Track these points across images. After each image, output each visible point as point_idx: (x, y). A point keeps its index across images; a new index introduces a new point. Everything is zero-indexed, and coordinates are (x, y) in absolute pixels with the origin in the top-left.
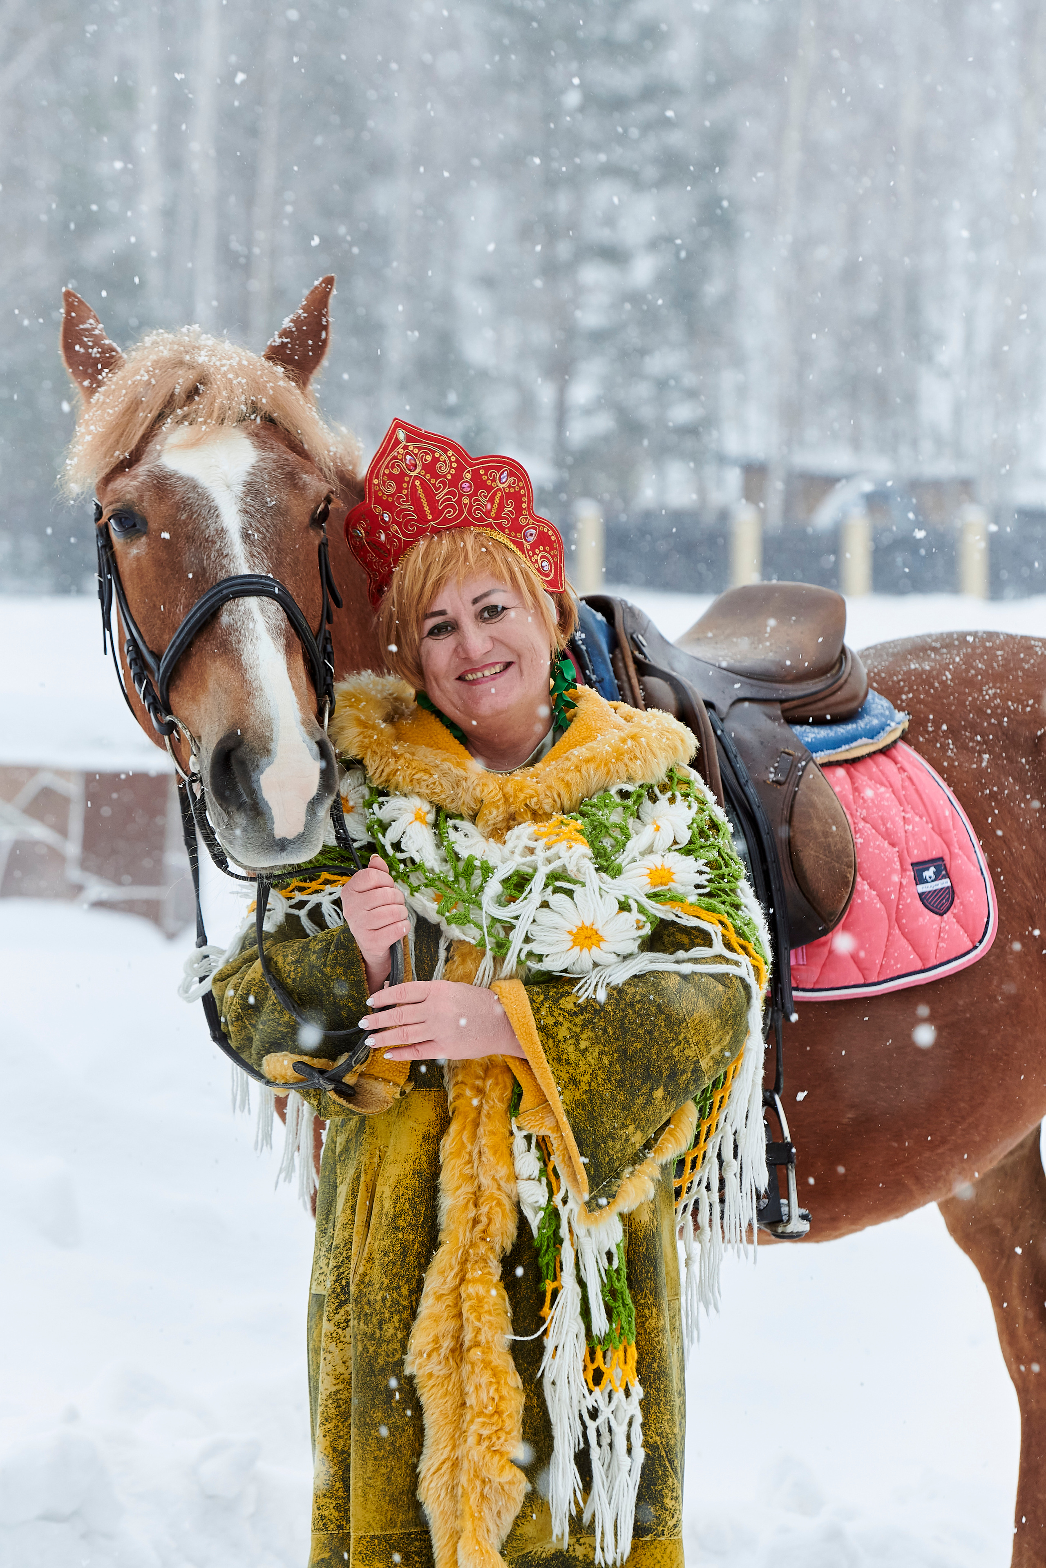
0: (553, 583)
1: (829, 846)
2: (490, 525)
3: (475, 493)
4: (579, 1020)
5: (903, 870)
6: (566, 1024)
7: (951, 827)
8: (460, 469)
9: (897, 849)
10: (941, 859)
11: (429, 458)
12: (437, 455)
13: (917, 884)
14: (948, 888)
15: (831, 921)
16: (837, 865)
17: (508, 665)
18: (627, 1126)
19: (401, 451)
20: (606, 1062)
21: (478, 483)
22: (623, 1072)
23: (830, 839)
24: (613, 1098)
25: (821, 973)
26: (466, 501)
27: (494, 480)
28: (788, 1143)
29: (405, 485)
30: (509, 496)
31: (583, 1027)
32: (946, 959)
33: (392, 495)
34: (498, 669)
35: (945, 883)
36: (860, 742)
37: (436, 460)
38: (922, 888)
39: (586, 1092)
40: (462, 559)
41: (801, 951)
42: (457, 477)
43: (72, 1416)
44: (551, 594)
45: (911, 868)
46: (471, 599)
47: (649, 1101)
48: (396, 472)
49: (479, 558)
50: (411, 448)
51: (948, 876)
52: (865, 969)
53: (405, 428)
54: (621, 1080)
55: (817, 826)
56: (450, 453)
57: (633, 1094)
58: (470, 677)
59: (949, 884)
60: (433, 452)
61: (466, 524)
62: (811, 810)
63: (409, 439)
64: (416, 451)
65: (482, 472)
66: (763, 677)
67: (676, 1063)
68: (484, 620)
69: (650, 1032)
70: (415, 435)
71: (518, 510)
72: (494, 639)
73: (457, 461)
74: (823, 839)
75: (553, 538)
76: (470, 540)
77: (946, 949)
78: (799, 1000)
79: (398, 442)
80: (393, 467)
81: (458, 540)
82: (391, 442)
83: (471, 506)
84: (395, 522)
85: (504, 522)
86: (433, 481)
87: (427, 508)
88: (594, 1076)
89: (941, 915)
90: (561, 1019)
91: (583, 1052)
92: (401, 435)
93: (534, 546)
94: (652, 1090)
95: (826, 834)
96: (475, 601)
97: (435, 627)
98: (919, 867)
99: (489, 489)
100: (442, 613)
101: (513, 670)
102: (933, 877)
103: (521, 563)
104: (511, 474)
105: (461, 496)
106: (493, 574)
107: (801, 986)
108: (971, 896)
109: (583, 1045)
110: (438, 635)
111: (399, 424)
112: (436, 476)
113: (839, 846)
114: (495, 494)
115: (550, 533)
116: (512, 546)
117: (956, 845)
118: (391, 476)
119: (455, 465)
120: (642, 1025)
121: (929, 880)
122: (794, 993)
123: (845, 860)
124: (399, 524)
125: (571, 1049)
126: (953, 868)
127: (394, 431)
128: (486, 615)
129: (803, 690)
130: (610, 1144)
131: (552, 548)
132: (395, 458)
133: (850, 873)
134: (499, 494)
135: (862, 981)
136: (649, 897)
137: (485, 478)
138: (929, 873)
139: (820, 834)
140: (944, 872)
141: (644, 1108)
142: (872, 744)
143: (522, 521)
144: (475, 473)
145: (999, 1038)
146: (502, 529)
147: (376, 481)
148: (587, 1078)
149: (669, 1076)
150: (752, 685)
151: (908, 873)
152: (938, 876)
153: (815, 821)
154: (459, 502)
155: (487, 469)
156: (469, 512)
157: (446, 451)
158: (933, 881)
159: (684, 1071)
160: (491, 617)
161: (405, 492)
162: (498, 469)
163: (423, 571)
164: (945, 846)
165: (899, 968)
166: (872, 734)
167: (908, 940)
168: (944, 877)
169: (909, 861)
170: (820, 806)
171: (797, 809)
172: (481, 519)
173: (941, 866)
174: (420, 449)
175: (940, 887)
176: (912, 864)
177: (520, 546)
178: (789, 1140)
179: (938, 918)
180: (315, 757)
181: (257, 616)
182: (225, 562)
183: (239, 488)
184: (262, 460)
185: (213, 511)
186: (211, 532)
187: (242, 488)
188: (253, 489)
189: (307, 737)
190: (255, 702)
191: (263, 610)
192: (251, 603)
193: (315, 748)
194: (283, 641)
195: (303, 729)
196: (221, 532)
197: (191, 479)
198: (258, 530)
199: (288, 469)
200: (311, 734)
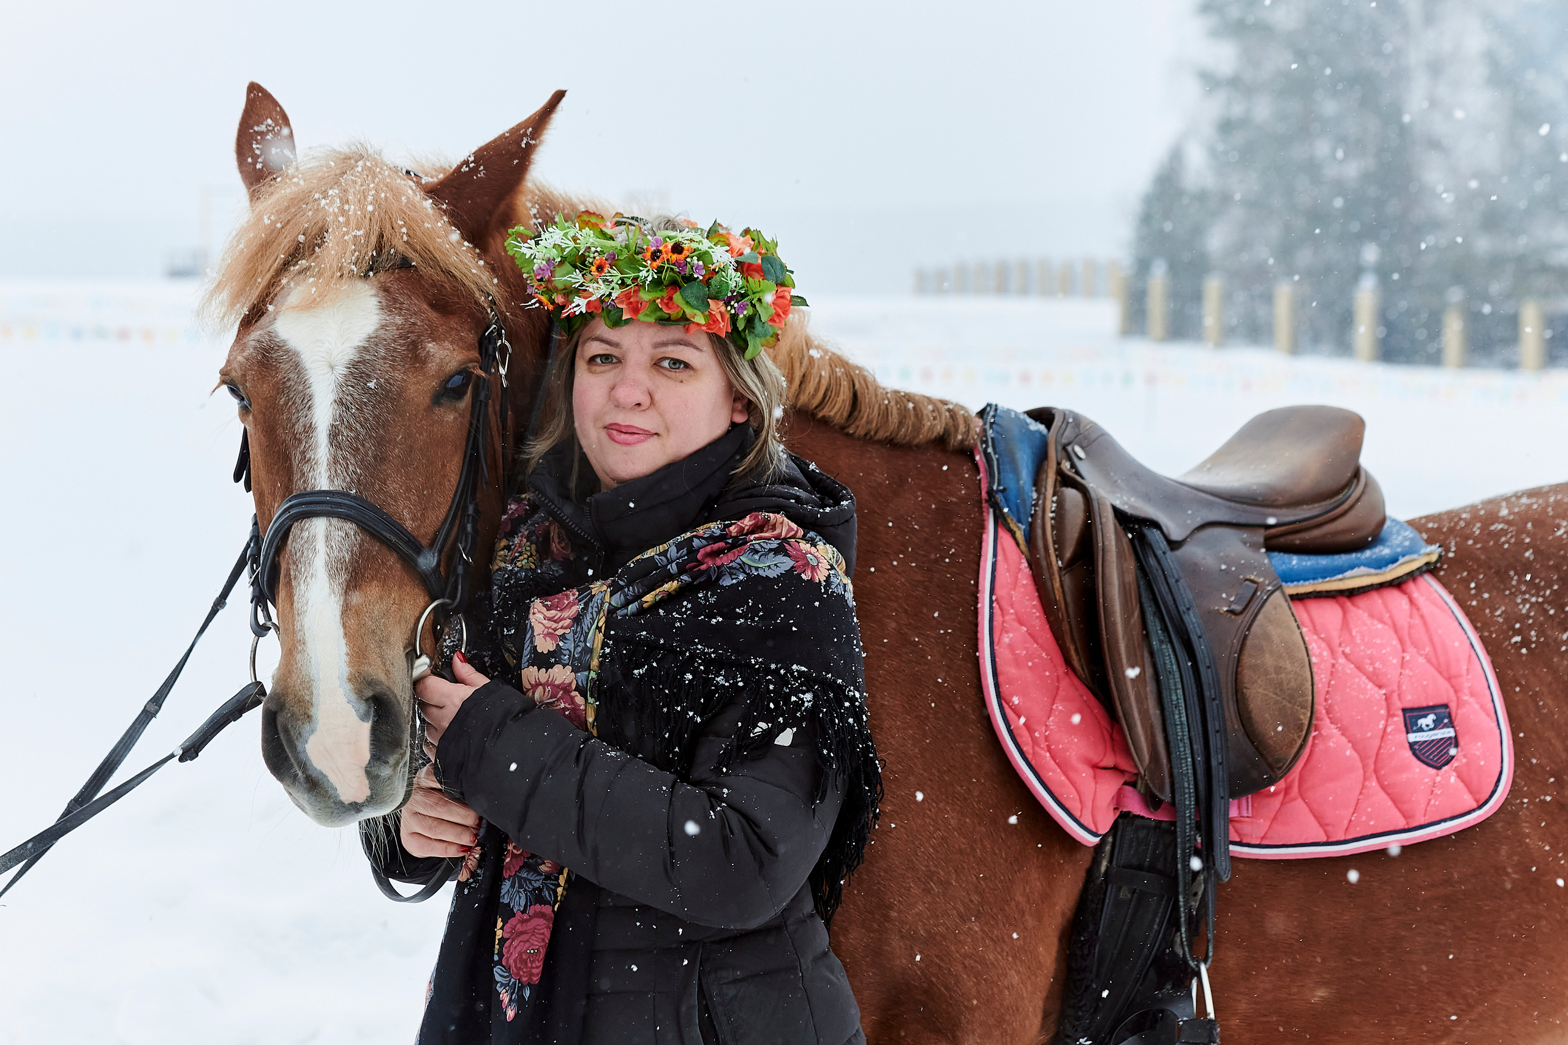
1: (1281, 684)
5: (1390, 715)
7: (1464, 672)
9: (1384, 691)
10: (1446, 706)
13: (1408, 733)
14: (1450, 738)
15: (1280, 768)
16: (1289, 705)
23: (1283, 676)
25: (1270, 827)
28: (1211, 1020)
32: (1438, 818)
35: (1449, 733)
36: (1356, 571)
38: (1413, 737)
41: (1247, 802)
45: (1400, 713)
51: (1451, 724)
52: (1327, 825)
55: (1269, 661)
59: (1452, 734)
62: (1264, 643)
66: (1248, 501)
74: (1273, 676)
77: (1439, 805)
78: (1236, 855)
89: (1439, 768)
95: (1279, 670)
98: (1411, 716)
102: (1432, 726)
107: (1245, 841)
108: (1478, 749)
113: (1293, 684)
117: (1466, 691)
121: (1425, 728)
122: (1232, 847)
123: (1300, 699)
126: (1459, 717)
129: (1294, 515)
133: (1305, 714)
135: (1324, 839)
138: (1429, 720)
139: (1272, 670)
140: (1446, 721)
142: (1377, 574)
145: (1513, 917)
150: (1230, 508)
151: (1396, 719)
152: (1438, 724)
153: (1267, 655)
158: (1431, 730)
164: (1452, 692)
165: (1374, 826)
166: (1380, 564)
167: (1388, 794)
168: (1446, 726)
169: (1398, 705)
170: (1276, 639)
171: (1249, 642)
173: (1444, 714)
175: (1439, 737)
176: (1404, 710)
178: (1212, 1016)
179: (1432, 771)
180: (364, 718)
181: (321, 545)
182: (306, 469)
183: (342, 370)
184: (383, 327)
185: (307, 401)
186: (299, 427)
187: (345, 371)
188: (358, 371)
189: (353, 697)
190: (299, 657)
191: (327, 538)
192: (319, 527)
193: (363, 707)
194: (344, 577)
195: (349, 686)
196: (309, 429)
197: (296, 354)
198: (350, 427)
199: (413, 337)
200: (359, 692)
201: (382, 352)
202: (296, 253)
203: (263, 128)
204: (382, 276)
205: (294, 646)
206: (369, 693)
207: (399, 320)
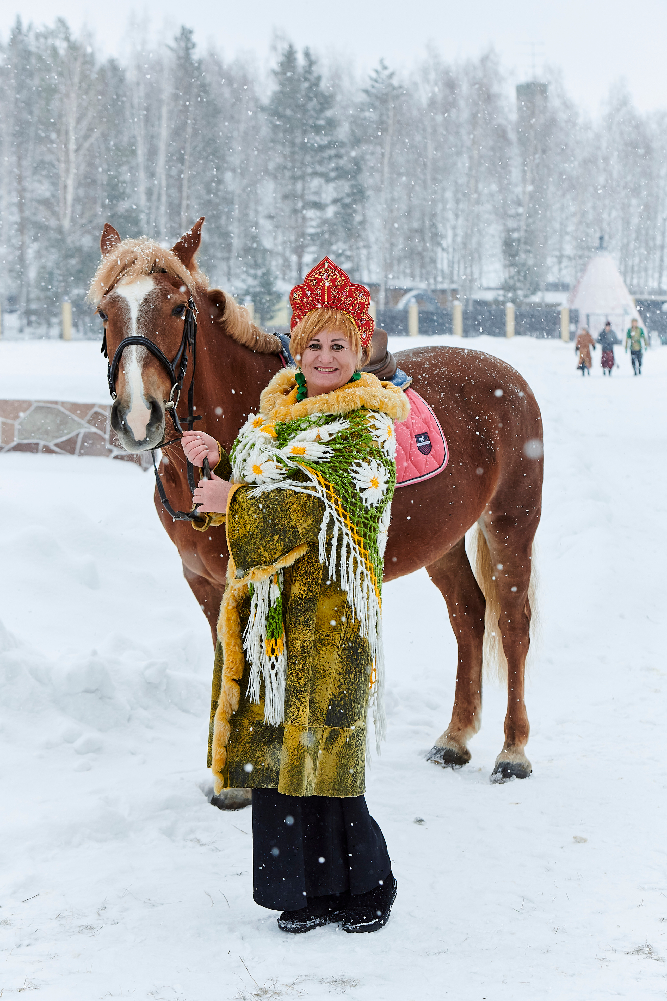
0: (365, 343)
2: (348, 312)
3: (347, 297)
4: (250, 502)
5: (412, 438)
6: (246, 503)
7: (430, 421)
8: (345, 286)
9: (410, 430)
10: (427, 433)
11: (334, 277)
12: (338, 277)
13: (418, 443)
14: (429, 444)
17: (337, 369)
18: (260, 549)
19: (324, 270)
20: (258, 521)
21: (350, 294)
22: (264, 526)
24: (257, 536)
26: (342, 299)
27: (356, 295)
29: (321, 284)
30: (360, 303)
31: (252, 505)
32: (429, 472)
33: (315, 286)
34: (332, 370)
37: (336, 279)
38: (419, 445)
39: (248, 531)
40: (333, 322)
42: (342, 289)
43: (95, 653)
44: (363, 346)
45: (415, 437)
46: (331, 339)
47: (272, 540)
48: (319, 277)
49: (340, 325)
50: (329, 270)
53: (329, 262)
54: (262, 530)
56: (343, 278)
57: (265, 536)
58: (319, 369)
59: (430, 442)
60: (337, 275)
61: (339, 308)
63: (329, 267)
64: (330, 272)
65: (353, 290)
67: (286, 527)
68: (334, 349)
69: (275, 512)
70: (332, 265)
71: (362, 309)
72: (334, 358)
73: (345, 282)
75: (371, 325)
76: (339, 316)
77: (429, 468)
79: (324, 266)
80: (319, 275)
81: (335, 314)
82: (321, 266)
83: (344, 302)
84: (312, 297)
85: (355, 313)
86: (333, 286)
87: (326, 296)
88: (252, 526)
89: (427, 455)
90: (245, 500)
91: (249, 515)
92: (326, 264)
93: (363, 326)
94: (274, 536)
96: (333, 341)
97: (313, 345)
98: (418, 436)
99: (354, 297)
100: (318, 341)
101: (338, 372)
103: (356, 330)
104: (364, 295)
105: (342, 296)
106: (344, 333)
108: (438, 447)
109: (250, 512)
110: (313, 348)
111: (327, 259)
112: (334, 285)
114: (355, 300)
115: (371, 322)
116: (354, 323)
117: (432, 428)
118: (317, 278)
119: (343, 283)
120: (272, 508)
121: (422, 441)
124: (313, 298)
125: (246, 513)
126: (431, 437)
127: (324, 261)
128: (335, 347)
130: (253, 554)
131: (370, 329)
132: (321, 272)
134: (357, 301)
136: (288, 458)
137: (353, 292)
138: (423, 438)
140: (427, 438)
141: (269, 543)
143: (362, 314)
144: (350, 289)
146: (353, 315)
147: (310, 278)
148: (249, 526)
149: (283, 532)
152: (425, 440)
154: (340, 298)
155: (355, 289)
156: (342, 304)
157: (342, 277)
158: (424, 442)
159: (290, 531)
160: (337, 349)
161: (320, 287)
162: (360, 291)
163: (317, 321)
164: (428, 429)
165: (411, 476)
167: (414, 465)
168: (428, 440)
169: (414, 434)
172: (346, 308)
173: (426, 436)
174: (332, 272)
175: (427, 444)
177: (357, 324)
179: (425, 456)
180: (149, 408)
181: (134, 353)
182: (128, 331)
183: (140, 301)
184: (155, 289)
185: (128, 310)
186: (126, 319)
187: (142, 301)
188: (147, 301)
189: (145, 401)
190: (126, 387)
191: (136, 350)
192: (134, 347)
193: (148, 404)
194: (142, 362)
195: (144, 397)
196: (129, 319)
197: (125, 298)
198: (144, 318)
199: (165, 292)
200: (147, 399)
201: (154, 296)
202: (125, 267)
203: (110, 237)
204: (155, 274)
205: (125, 384)
206: (151, 400)
207: (160, 287)
